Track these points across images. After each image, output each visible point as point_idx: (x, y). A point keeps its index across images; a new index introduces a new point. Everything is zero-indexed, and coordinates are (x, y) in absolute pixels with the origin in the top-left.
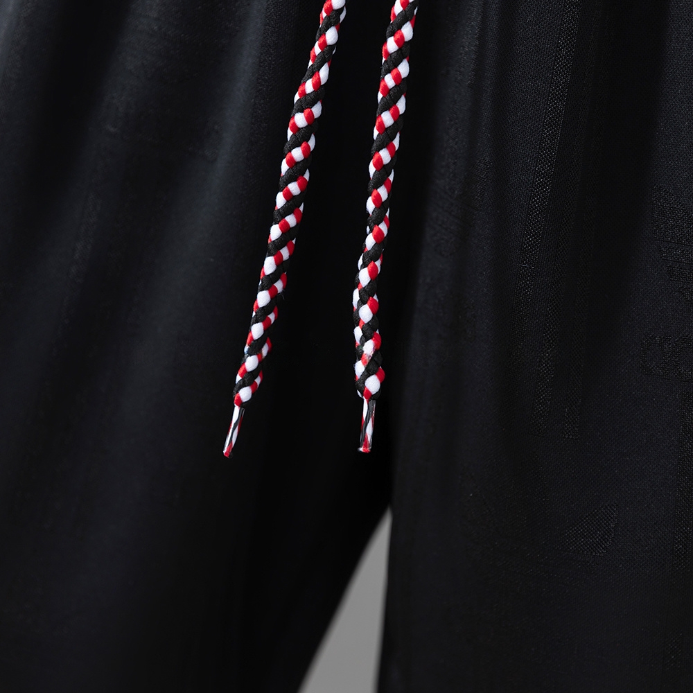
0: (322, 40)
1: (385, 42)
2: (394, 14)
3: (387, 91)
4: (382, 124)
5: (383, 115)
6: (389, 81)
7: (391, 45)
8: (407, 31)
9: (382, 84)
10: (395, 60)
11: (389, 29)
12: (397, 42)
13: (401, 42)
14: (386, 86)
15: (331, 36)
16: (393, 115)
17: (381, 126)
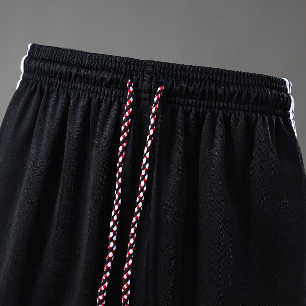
0: (105, 275)
1: (123, 275)
2: (125, 268)
3: (125, 289)
4: (124, 298)
5: (124, 296)
6: (125, 286)
7: (125, 277)
8: (129, 273)
9: (123, 287)
10: (126, 281)
11: (124, 272)
12: (127, 276)
13: (127, 275)
14: (124, 288)
15: (108, 274)
16: (127, 296)
17: (124, 299)
